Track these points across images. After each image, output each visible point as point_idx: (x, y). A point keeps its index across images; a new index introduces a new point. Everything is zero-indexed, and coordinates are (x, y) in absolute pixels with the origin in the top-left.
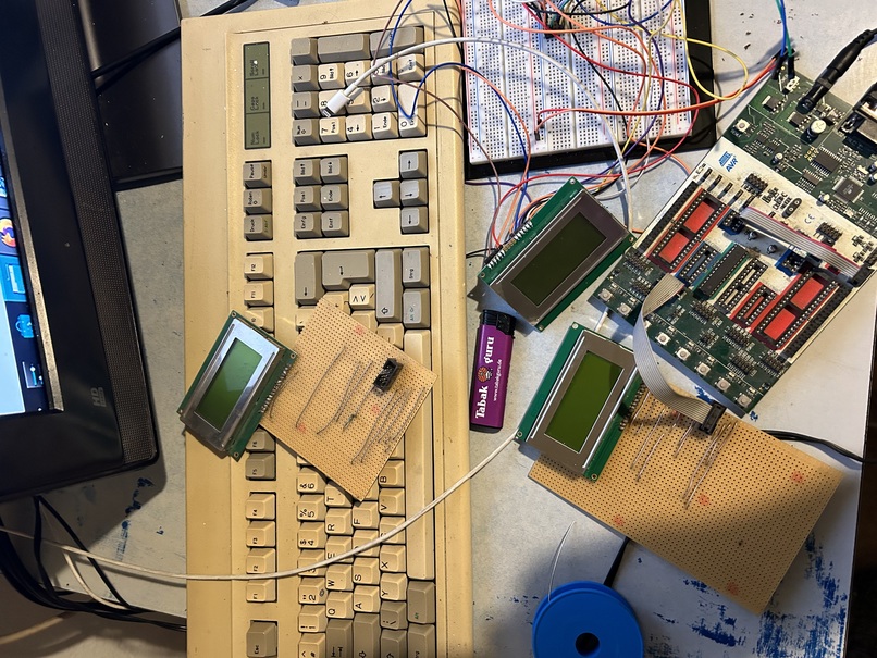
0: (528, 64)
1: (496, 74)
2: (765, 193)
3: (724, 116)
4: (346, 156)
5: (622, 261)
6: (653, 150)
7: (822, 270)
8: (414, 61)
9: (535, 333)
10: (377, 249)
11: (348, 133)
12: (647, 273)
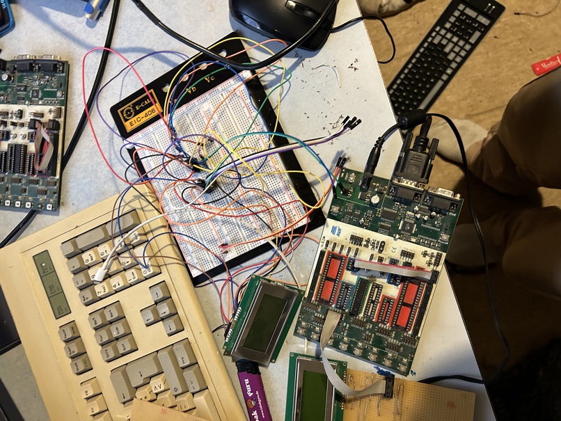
2: (364, 243)
3: (324, 205)
4: (119, 301)
5: (302, 307)
6: (293, 237)
8: (137, 233)
9: (271, 365)
10: (157, 351)
11: (114, 289)
12: (319, 310)
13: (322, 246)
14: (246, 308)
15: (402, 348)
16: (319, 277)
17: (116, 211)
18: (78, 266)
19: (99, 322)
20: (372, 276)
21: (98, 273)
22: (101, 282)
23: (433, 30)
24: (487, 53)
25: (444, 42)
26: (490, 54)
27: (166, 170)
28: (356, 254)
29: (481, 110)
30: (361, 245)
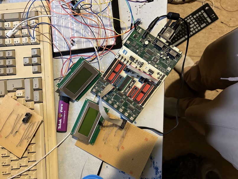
0: (69, 23)
1: (61, 26)
2: (135, 61)
3: (124, 39)
4: (15, 50)
5: (99, 81)
6: (105, 49)
7: (150, 82)
8: (34, 22)
9: (76, 102)
10: (25, 78)
11: (14, 43)
12: (105, 84)
13: (117, 57)
14: (73, 71)
15: (134, 110)
20: (133, 76)
21: (9, 33)
23: (189, 16)
24: (206, 33)
25: (191, 23)
28: (130, 65)
29: (195, 55)
30: (133, 61)
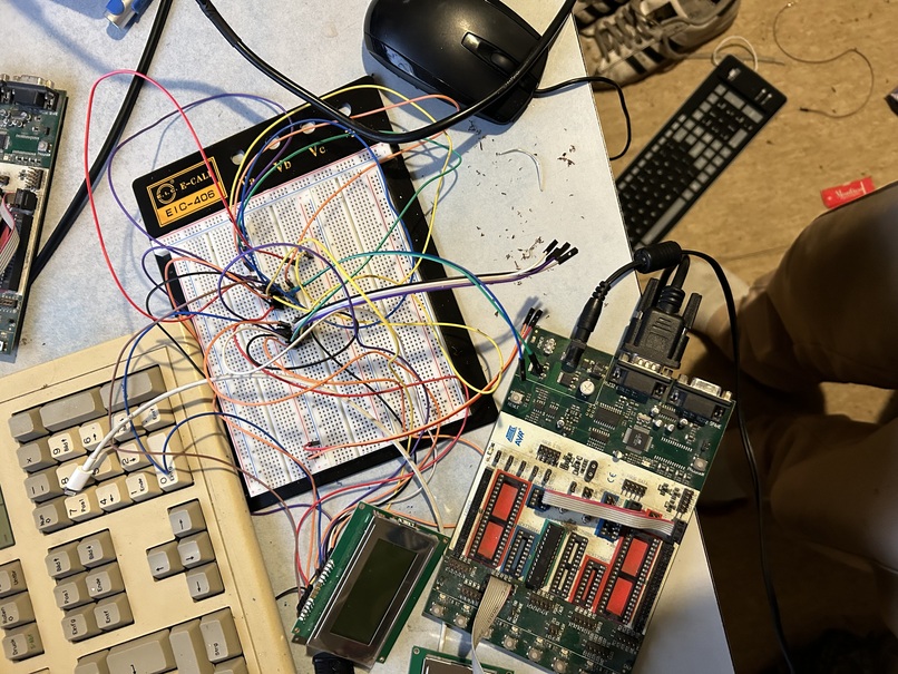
2: (561, 461)
4: (108, 530)
5: (442, 566)
6: (439, 439)
8: (156, 409)
9: (377, 667)
10: (170, 628)
11: (102, 506)
12: (473, 574)
13: (488, 460)
14: (342, 562)
15: (612, 653)
16: (479, 515)
17: (123, 366)
18: (37, 458)
19: (66, 567)
20: (570, 521)
21: (74, 475)
22: (78, 493)
23: (674, 119)
24: (754, 164)
25: (691, 140)
26: (759, 167)
27: (222, 299)
28: (545, 480)
30: (555, 464)
